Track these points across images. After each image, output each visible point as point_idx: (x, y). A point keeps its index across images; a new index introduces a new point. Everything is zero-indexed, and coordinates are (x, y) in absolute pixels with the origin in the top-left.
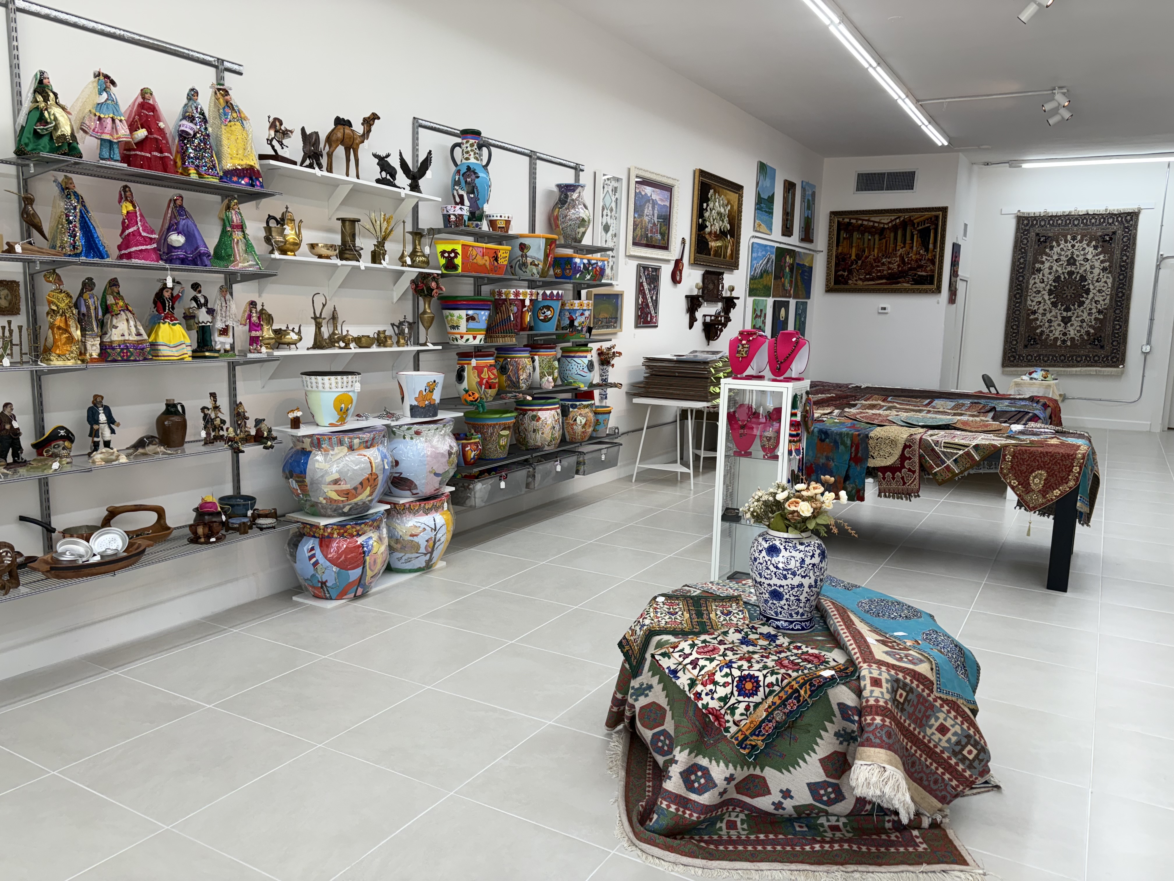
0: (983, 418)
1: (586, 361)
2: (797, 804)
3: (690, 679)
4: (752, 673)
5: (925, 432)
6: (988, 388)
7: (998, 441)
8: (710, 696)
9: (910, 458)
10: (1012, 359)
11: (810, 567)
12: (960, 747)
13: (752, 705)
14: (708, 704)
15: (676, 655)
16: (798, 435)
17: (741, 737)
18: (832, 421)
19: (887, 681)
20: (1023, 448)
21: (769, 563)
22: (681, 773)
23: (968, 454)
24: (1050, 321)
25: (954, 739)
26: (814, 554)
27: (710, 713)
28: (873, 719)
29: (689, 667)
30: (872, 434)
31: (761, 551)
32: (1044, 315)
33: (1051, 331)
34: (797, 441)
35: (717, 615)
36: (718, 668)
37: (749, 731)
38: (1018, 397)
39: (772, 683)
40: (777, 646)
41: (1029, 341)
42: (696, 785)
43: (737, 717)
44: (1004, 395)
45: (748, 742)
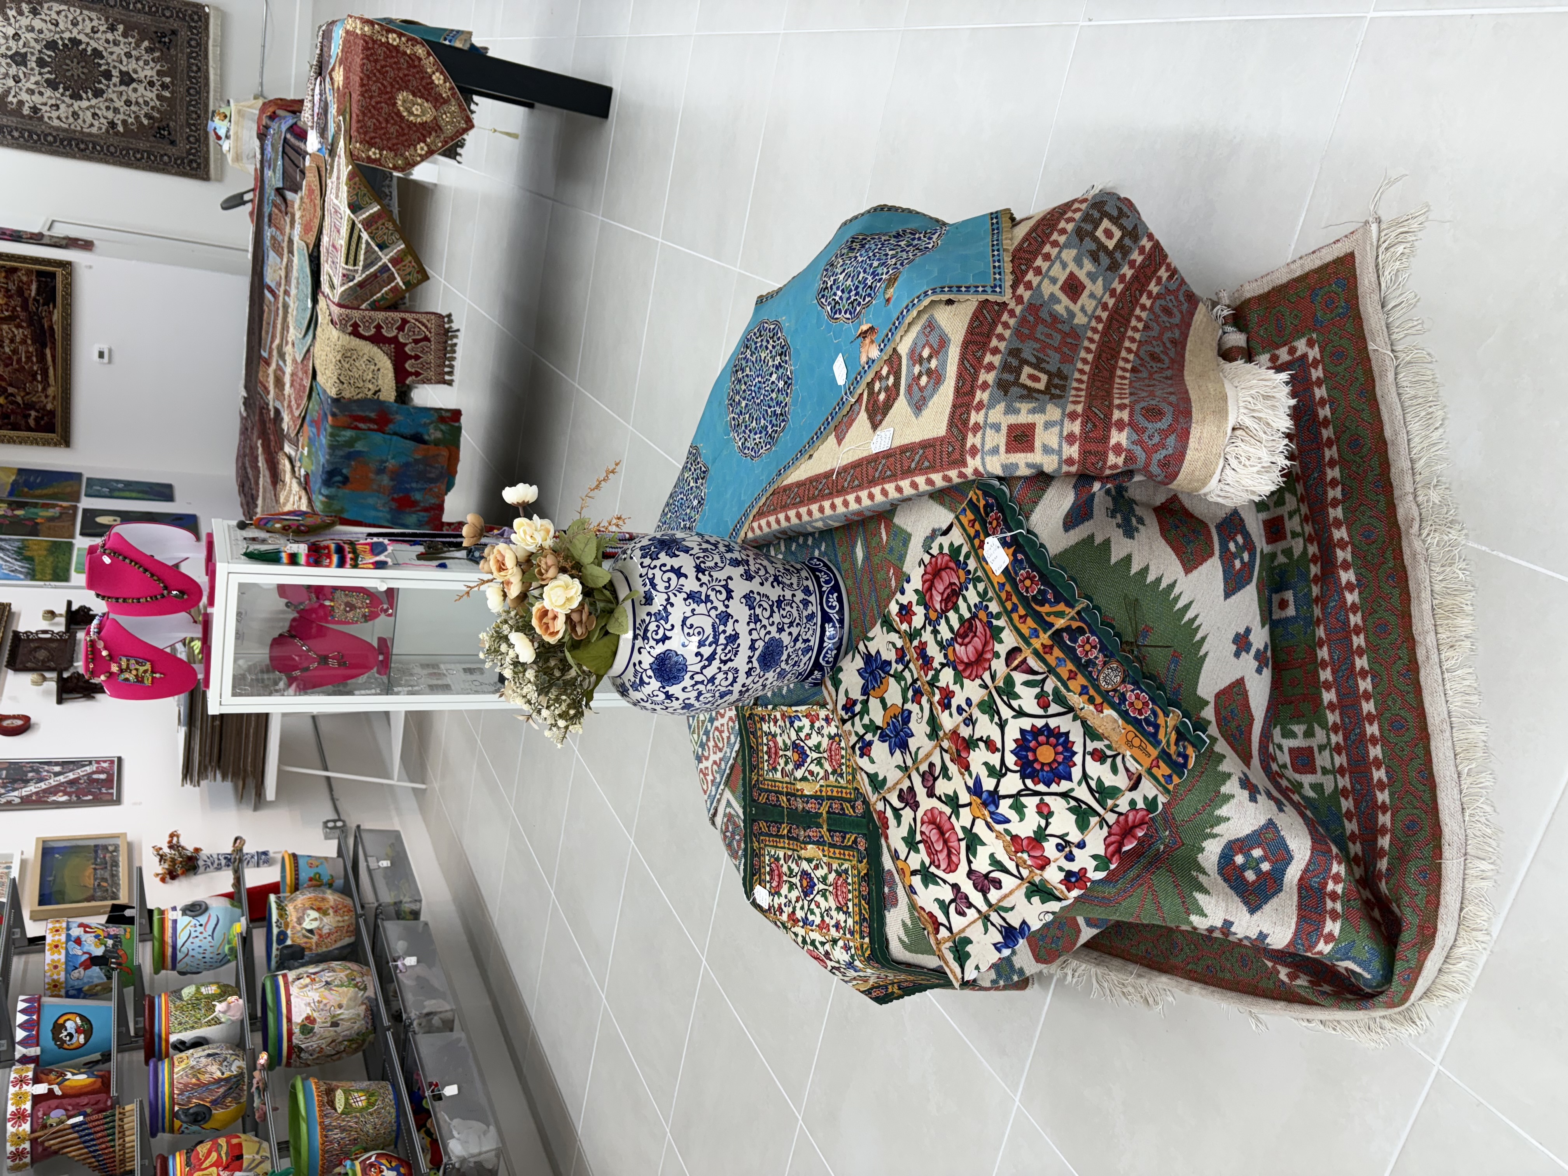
0: (296, 206)
1: (184, 921)
2: (1258, 618)
3: (1028, 896)
4: (1010, 745)
5: (326, 297)
6: (244, 203)
7: (342, 169)
8: (1076, 851)
9: (379, 327)
10: (194, 165)
11: (705, 579)
12: (1102, 255)
13: (1091, 746)
14: (1095, 857)
15: (957, 922)
16: (340, 550)
17: (1164, 770)
18: (306, 460)
19: (1010, 410)
20: (354, 125)
21: (699, 678)
22: (1253, 910)
23: (368, 224)
24: (128, 103)
25: (1088, 266)
26: (672, 570)
27: (1118, 850)
28: (1118, 449)
29: (994, 895)
30: (333, 392)
31: (669, 696)
32: (116, 111)
33: (146, 103)
34: (354, 551)
35: (804, 779)
36: (1000, 828)
37: (1150, 748)
38: (258, 156)
39: (1037, 697)
40: (900, 659)
41: (163, 137)
42: (1265, 866)
43: (1121, 781)
44: (256, 179)
45: (1172, 750)
